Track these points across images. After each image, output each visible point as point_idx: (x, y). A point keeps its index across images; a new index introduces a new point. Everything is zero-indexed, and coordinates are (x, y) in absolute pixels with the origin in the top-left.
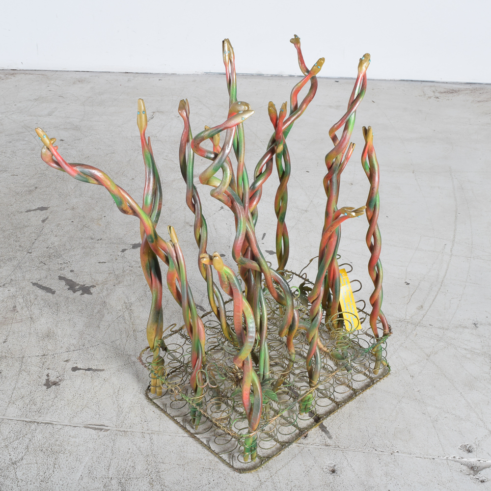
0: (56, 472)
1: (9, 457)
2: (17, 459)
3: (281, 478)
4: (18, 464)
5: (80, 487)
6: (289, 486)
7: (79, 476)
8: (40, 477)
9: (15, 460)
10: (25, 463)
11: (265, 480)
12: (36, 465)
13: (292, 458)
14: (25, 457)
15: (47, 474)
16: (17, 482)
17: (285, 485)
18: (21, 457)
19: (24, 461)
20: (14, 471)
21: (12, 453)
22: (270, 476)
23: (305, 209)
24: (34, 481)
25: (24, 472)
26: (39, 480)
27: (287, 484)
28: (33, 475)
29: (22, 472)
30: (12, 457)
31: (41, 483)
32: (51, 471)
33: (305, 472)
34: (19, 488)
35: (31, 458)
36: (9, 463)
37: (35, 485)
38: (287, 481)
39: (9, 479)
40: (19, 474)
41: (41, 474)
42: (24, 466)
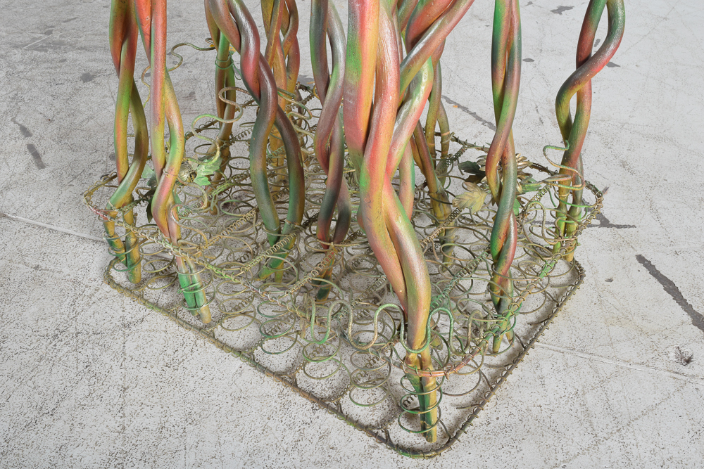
0: (195, 353)
1: (121, 313)
2: (133, 320)
3: (640, 438)
4: (133, 328)
5: (234, 387)
6: (658, 458)
7: (237, 367)
8: (166, 358)
9: (129, 320)
10: (145, 328)
11: (606, 436)
12: (163, 334)
13: (663, 401)
14: (148, 318)
15: (180, 353)
16: (122, 360)
17: (648, 454)
18: (141, 317)
19: (145, 325)
20: (122, 338)
21: (128, 307)
22: (615, 429)
23: (664, 16)
24: (152, 362)
25: (140, 343)
26: (162, 363)
27: (653, 452)
28: (155, 351)
29: (135, 344)
30: (125, 314)
31: (164, 368)
32: (187, 350)
33: (692, 433)
34: (123, 370)
35: (159, 321)
36: (118, 324)
37: (152, 370)
38: (653, 446)
39: (109, 352)
40: (130, 346)
41: (170, 351)
42: (143, 334)
